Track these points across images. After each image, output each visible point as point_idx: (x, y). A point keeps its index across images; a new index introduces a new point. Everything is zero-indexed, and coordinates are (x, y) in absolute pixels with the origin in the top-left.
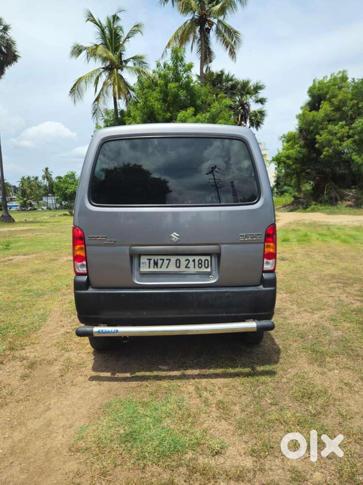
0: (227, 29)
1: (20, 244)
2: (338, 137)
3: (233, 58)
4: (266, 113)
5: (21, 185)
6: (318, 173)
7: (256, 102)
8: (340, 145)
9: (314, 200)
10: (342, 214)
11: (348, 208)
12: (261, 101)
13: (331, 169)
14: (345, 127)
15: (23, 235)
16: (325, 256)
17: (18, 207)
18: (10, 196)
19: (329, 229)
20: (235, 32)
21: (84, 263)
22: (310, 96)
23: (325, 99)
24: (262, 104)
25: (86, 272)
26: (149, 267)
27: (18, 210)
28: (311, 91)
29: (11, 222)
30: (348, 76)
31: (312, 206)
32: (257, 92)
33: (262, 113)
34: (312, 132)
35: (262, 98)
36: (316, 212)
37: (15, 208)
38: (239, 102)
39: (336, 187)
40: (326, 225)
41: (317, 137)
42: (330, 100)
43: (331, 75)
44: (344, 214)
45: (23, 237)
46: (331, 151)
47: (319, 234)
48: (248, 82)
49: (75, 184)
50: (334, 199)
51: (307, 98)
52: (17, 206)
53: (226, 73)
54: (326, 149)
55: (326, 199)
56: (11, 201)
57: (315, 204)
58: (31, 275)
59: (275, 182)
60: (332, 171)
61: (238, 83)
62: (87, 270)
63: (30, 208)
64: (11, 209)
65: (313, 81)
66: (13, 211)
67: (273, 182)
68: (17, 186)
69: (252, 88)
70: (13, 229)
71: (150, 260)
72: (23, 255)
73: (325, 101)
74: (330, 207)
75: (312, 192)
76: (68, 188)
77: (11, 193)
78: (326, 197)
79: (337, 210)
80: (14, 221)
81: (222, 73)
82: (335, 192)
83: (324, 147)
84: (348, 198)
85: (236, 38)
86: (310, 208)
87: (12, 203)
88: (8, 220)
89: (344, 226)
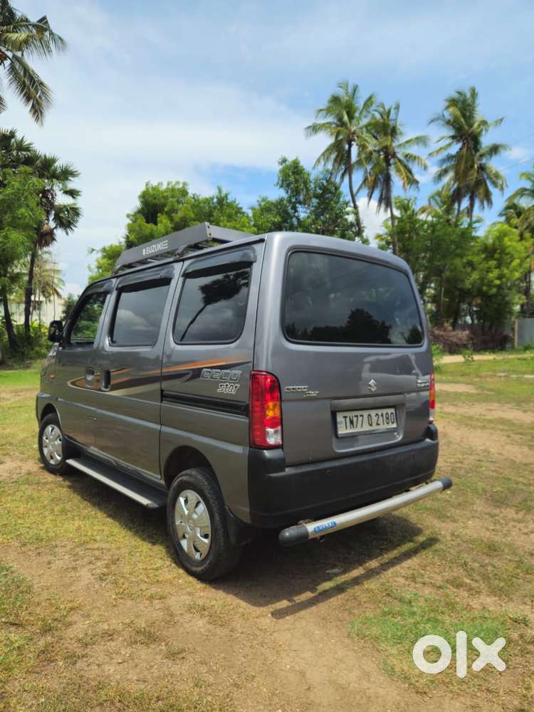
0: (27, 74)
3: (37, 119)
4: (81, 211)
7: (64, 193)
12: (72, 193)
20: (41, 84)
21: (279, 428)
22: (142, 202)
23: (161, 211)
24: (73, 197)
25: (281, 443)
26: (346, 428)
28: (145, 197)
30: (188, 191)
32: (67, 179)
33: (75, 212)
35: (74, 190)
42: (169, 214)
43: (168, 184)
48: (53, 161)
51: (137, 204)
53: (19, 136)
59: (64, 312)
61: (37, 157)
62: (282, 439)
65: (145, 184)
67: (60, 312)
69: (59, 170)
71: (345, 417)
73: (162, 214)
81: (12, 135)
85: (43, 93)
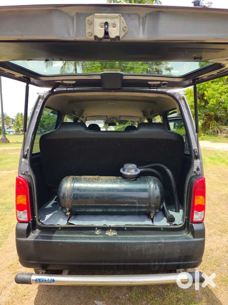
1: (8, 160)
2: (219, 92)
5: (16, 118)
6: (206, 115)
7: (166, 70)
8: (221, 98)
9: (203, 132)
10: (222, 142)
11: (225, 138)
13: (214, 113)
14: (223, 86)
15: (12, 154)
16: (218, 177)
17: (14, 133)
18: (10, 125)
19: (216, 154)
24: (170, 71)
25: (27, 220)
27: (14, 134)
29: (7, 143)
31: (202, 137)
34: (202, 89)
36: (205, 140)
37: (12, 132)
38: (155, 69)
39: (218, 124)
40: (213, 151)
41: (205, 92)
44: (223, 142)
45: (12, 155)
46: (215, 101)
47: (210, 158)
49: (50, 118)
50: (216, 132)
52: (14, 131)
54: (212, 100)
55: (211, 132)
56: (10, 128)
57: (204, 135)
58: (8, 189)
60: (215, 114)
63: (22, 133)
64: (10, 134)
66: (11, 134)
68: (14, 119)
70: (7, 148)
72: (7, 170)
74: (213, 137)
75: (202, 127)
76: (45, 122)
77: (10, 123)
78: (211, 131)
79: (218, 140)
80: (9, 142)
82: (217, 128)
83: (210, 99)
84: (225, 132)
86: (201, 137)
87: (10, 130)
88: (6, 141)
89: (225, 151)
